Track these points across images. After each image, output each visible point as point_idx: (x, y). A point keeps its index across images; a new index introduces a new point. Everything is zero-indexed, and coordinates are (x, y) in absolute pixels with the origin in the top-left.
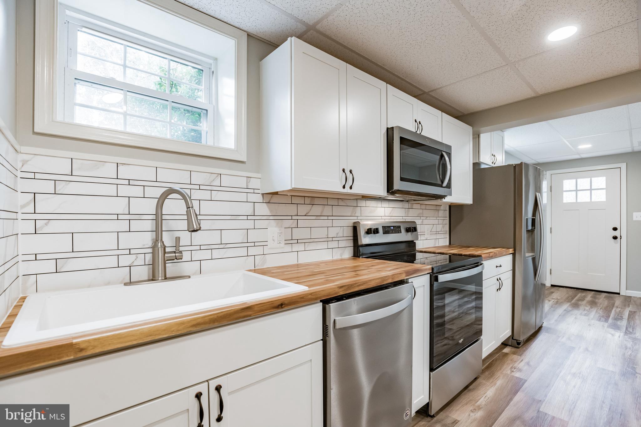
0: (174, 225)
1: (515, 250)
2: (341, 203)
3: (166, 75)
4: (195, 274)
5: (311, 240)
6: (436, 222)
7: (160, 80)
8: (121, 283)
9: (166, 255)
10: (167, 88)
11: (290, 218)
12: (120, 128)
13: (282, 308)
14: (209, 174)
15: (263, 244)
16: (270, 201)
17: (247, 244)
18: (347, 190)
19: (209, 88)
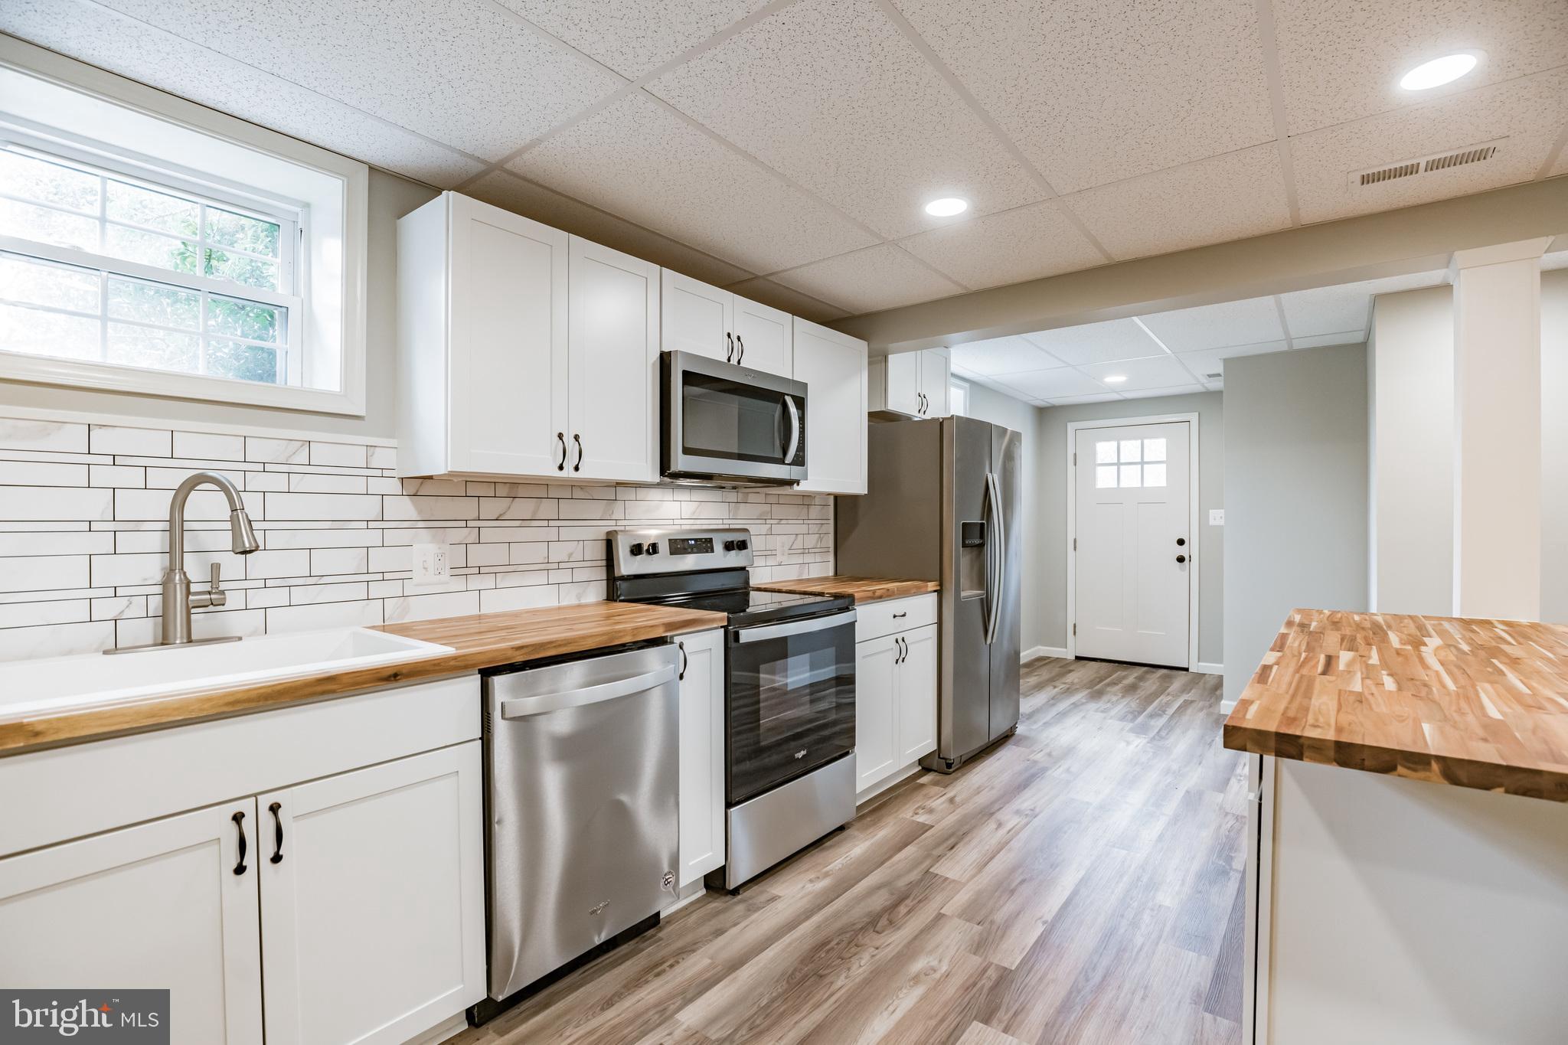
0: (209, 540)
1: (941, 585)
2: (578, 493)
3: (196, 234)
4: (253, 634)
5: (510, 569)
6: (804, 529)
7: (183, 246)
8: (97, 651)
9: (191, 597)
10: (197, 262)
11: (463, 524)
12: (96, 357)
13: (396, 680)
14: (284, 441)
15: (403, 576)
16: (417, 491)
17: (366, 576)
18: (568, 472)
19: (293, 263)
